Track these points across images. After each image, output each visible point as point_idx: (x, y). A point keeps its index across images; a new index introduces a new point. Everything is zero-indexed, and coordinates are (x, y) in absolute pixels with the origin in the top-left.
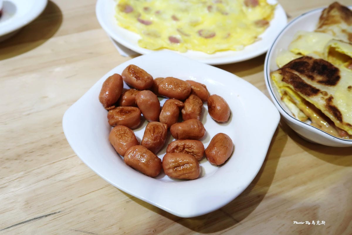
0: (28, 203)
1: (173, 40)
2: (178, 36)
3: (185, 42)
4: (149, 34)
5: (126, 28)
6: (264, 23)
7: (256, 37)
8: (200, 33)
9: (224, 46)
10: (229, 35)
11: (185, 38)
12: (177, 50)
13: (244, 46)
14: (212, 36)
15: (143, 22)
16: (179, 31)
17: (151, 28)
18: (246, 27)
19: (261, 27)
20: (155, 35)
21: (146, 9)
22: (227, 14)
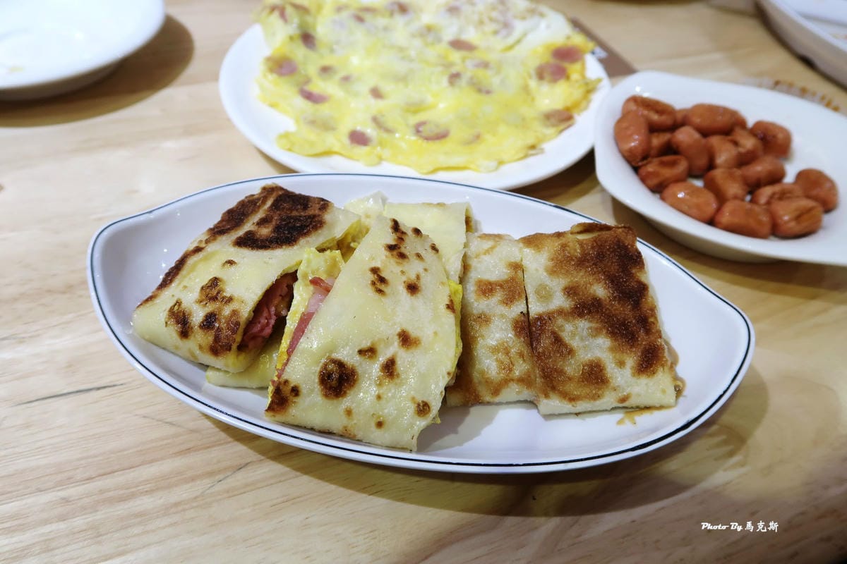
0: (70, 366)
1: (358, 138)
2: (370, 131)
3: (381, 144)
4: (313, 123)
5: (272, 106)
6: (563, 118)
7: (533, 147)
8: (418, 129)
9: (456, 160)
10: (478, 137)
11: (385, 135)
12: (358, 160)
13: (501, 163)
14: (441, 136)
15: (309, 96)
16: (376, 120)
17: (324, 110)
18: (522, 124)
19: (553, 126)
20: (326, 126)
21: (325, 70)
22: (488, 92)
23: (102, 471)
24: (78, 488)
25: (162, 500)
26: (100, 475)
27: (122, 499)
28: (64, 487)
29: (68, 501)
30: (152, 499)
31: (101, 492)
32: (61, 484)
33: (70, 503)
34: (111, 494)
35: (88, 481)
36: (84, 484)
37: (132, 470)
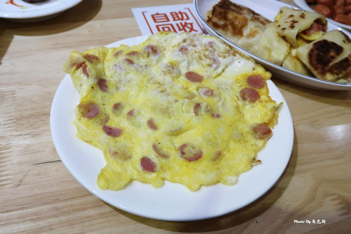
1: (147, 165)
4: (116, 154)
10: (219, 155)
11: (164, 161)
14: (197, 157)
15: (110, 132)
16: (155, 148)
20: (125, 156)
21: (117, 107)
22: (218, 116)
23: (71, 197)
24: (62, 203)
25: (98, 212)
26: (71, 199)
27: (80, 210)
28: (56, 202)
29: (58, 209)
30: (93, 211)
31: (71, 206)
32: (55, 201)
33: (59, 210)
34: (76, 207)
35: (66, 201)
36: (64, 202)
37: (84, 197)
